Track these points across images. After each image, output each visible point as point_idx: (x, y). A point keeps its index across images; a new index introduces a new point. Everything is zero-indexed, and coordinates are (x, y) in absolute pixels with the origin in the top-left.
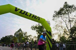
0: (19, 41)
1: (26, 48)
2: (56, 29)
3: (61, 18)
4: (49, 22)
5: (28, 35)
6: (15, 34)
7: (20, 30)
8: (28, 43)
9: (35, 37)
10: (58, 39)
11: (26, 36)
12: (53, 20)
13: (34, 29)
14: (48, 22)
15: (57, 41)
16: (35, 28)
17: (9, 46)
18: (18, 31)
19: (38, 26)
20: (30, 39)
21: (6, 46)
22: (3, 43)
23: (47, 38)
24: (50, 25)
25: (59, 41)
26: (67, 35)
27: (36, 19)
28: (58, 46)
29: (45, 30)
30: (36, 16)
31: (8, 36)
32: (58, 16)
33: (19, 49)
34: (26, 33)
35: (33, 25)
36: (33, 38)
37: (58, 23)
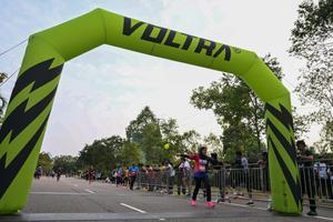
0: (148, 158)
2: (310, 93)
5: (182, 134)
6: (128, 134)
7: (146, 113)
9: (213, 138)
10: (325, 142)
12: (296, 50)
13: (204, 103)
14: (267, 64)
15: (317, 152)
16: (207, 101)
18: (140, 119)
19: (221, 91)
20: (190, 147)
24: (280, 78)
25: (329, 151)
27: (215, 56)
28: (322, 174)
31: (103, 140)
32: (319, 28)
33: (151, 190)
34: (172, 123)
35: (201, 88)
36: (202, 142)
37: (323, 65)
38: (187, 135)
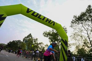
0: (28, 48)
1: (35, 57)
2: (73, 38)
3: (81, 24)
4: (66, 29)
5: (39, 43)
6: (24, 40)
7: (30, 35)
8: (38, 52)
9: (47, 45)
10: (75, 51)
11: (36, 44)
12: (71, 26)
13: (46, 36)
14: (64, 28)
15: (73, 54)
16: (47, 35)
17: (16, 53)
18: (28, 37)
19: (51, 33)
20: (40, 47)
21: (12, 52)
22: (9, 48)
23: (61, 48)
24: (66, 33)
25: (76, 54)
26: (88, 47)
29: (59, 38)
30: (51, 20)
31: (16, 41)
32: (77, 22)
33: (26, 58)
34: (37, 39)
35: (46, 31)
36: (44, 46)
37: (77, 32)
38: (40, 43)
